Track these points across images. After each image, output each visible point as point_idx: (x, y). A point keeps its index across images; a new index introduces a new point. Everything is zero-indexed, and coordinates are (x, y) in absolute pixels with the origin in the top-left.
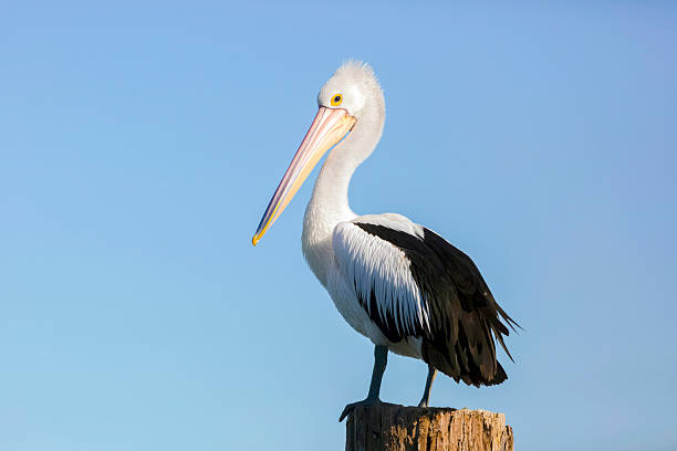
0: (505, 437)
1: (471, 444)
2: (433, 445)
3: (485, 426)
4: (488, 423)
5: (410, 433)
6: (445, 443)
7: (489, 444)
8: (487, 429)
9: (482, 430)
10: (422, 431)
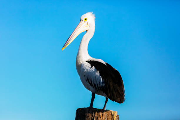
0: (117, 118)
1: (108, 119)
2: (98, 119)
3: (112, 114)
4: (113, 113)
5: (92, 116)
6: (101, 119)
7: (113, 119)
8: (112, 115)
9: (111, 116)
10: (95, 115)
